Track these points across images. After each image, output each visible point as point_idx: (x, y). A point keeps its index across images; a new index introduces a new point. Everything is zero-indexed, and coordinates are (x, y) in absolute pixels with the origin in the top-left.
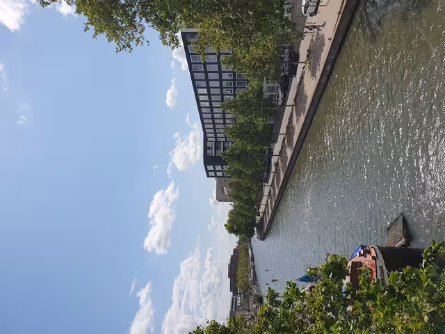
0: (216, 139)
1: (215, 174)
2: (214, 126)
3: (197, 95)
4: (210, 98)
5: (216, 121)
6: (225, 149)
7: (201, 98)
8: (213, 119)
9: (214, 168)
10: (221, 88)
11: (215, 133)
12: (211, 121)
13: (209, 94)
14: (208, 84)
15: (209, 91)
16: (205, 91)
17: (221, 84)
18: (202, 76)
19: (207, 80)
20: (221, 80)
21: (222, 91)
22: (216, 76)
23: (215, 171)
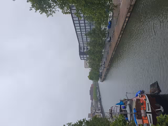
0: (84, 46)
1: (84, 58)
2: (83, 41)
3: (76, 29)
4: (81, 30)
5: (84, 39)
6: (87, 49)
7: (77, 30)
8: (82, 38)
10: (85, 26)
11: (83, 43)
12: (81, 39)
13: (80, 29)
14: (80, 25)
15: (80, 28)
16: (79, 28)
17: (85, 25)
18: (78, 22)
19: (79, 23)
20: (85, 23)
21: (85, 27)
22: (83, 22)
23: (84, 57)
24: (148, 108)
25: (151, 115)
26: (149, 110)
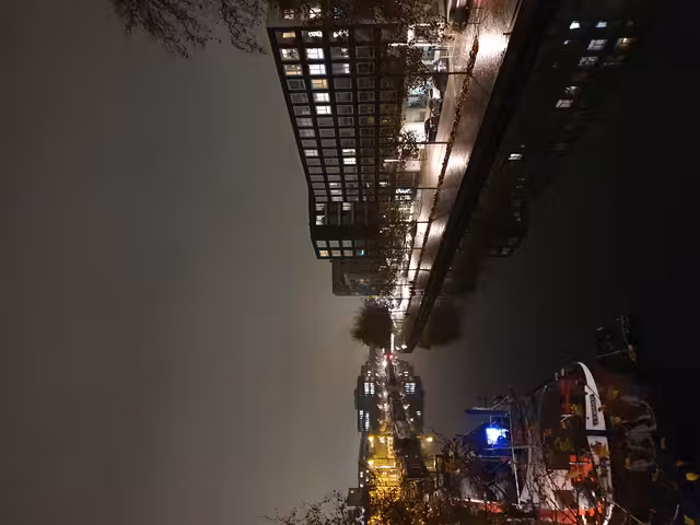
0: (330, 199)
1: (330, 253)
2: (326, 178)
3: (296, 129)
4: (317, 133)
7: (303, 133)
8: (323, 166)
9: (328, 244)
10: (335, 116)
11: (328, 190)
12: (320, 170)
13: (316, 127)
14: (313, 110)
15: (315, 122)
16: (309, 122)
17: (334, 110)
18: (304, 97)
19: (312, 104)
20: (333, 104)
21: (336, 122)
23: (329, 249)
24: (594, 415)
25: (604, 441)
26: (595, 422)
